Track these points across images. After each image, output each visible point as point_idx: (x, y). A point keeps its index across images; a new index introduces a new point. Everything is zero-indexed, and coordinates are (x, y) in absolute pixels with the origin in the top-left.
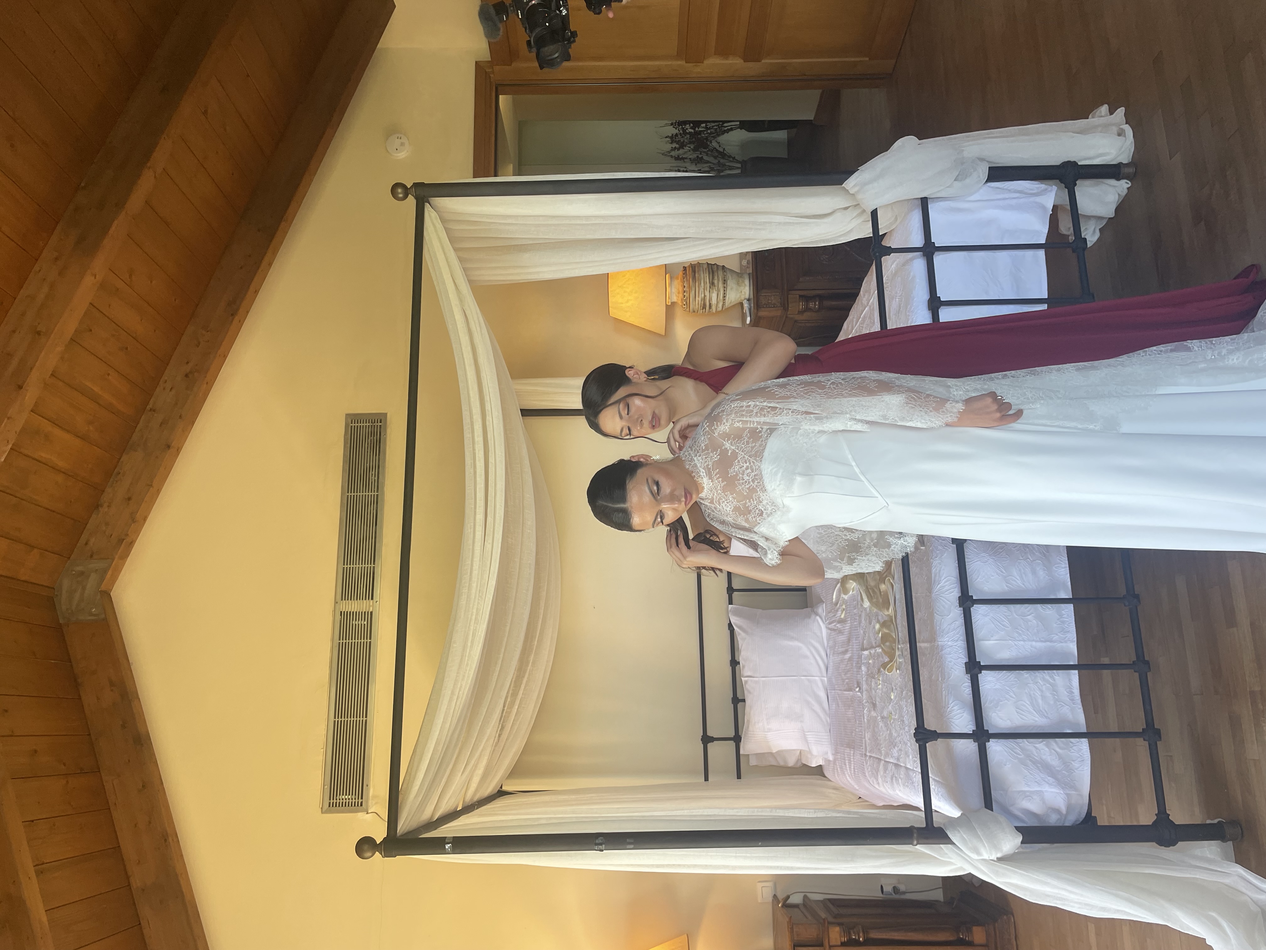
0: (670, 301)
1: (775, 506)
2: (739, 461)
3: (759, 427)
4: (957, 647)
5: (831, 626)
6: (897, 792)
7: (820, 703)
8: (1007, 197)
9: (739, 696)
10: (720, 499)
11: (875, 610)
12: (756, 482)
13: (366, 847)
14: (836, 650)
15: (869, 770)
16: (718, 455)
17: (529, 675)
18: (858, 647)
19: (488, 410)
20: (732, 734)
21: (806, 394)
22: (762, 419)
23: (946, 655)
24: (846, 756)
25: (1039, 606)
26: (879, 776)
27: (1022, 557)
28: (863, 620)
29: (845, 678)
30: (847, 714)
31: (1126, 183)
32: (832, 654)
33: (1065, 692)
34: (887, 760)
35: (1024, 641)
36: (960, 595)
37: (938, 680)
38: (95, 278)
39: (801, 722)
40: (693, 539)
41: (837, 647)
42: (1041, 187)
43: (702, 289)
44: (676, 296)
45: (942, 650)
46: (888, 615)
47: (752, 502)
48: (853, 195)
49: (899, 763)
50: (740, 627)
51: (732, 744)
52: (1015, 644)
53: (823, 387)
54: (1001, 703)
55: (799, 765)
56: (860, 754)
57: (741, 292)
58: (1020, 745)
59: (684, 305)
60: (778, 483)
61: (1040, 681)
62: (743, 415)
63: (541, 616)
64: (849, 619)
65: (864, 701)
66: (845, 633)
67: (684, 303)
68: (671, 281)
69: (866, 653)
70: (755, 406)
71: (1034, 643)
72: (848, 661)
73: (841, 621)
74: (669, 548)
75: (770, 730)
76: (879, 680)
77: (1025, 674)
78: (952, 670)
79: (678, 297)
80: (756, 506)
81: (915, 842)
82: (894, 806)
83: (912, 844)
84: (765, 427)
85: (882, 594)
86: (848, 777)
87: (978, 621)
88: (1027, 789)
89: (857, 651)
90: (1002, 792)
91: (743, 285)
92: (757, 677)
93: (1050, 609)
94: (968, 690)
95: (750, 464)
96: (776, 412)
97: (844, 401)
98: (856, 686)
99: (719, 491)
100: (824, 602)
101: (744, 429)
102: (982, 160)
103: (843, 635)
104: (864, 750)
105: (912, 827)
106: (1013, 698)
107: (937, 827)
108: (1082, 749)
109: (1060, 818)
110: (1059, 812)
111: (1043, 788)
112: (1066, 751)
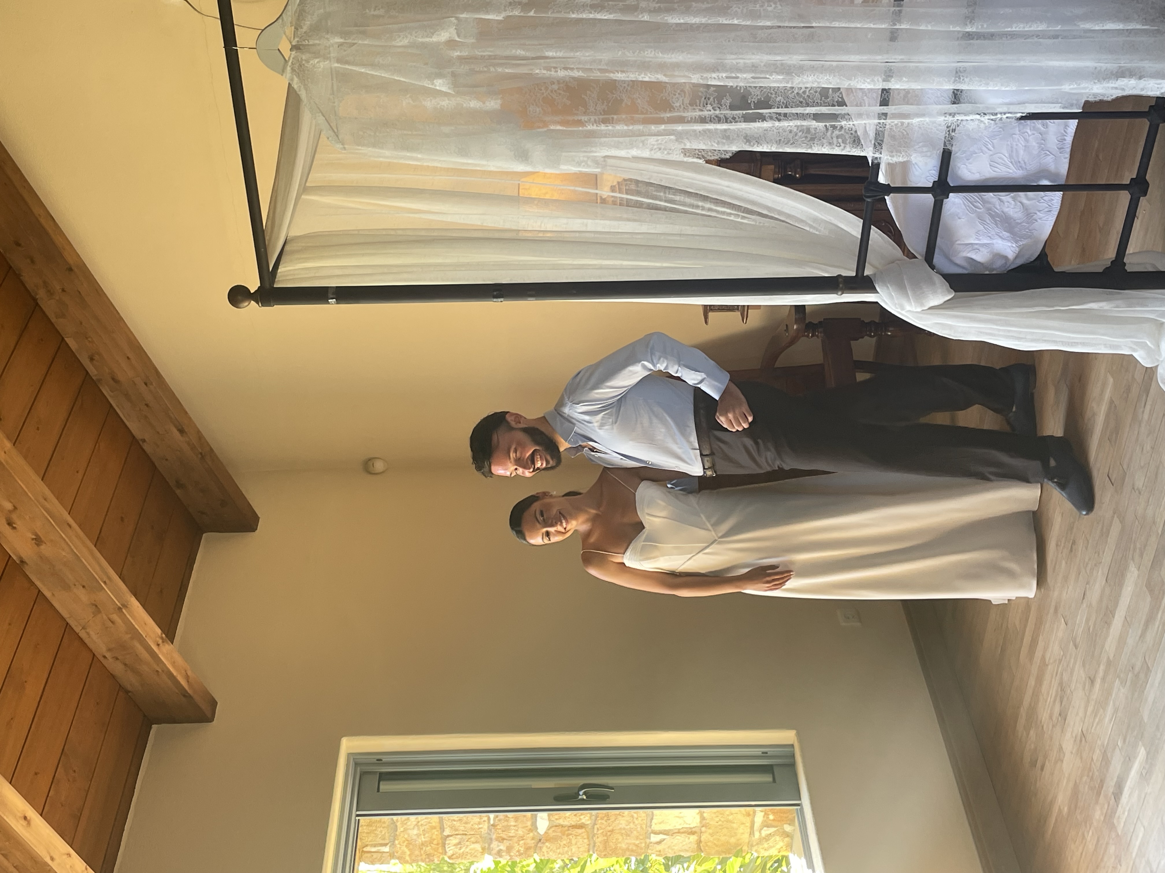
13: (239, 296)
33: (1056, 141)
54: (974, 155)
58: (984, 198)
81: (840, 293)
83: (837, 294)
88: (976, 242)
105: (840, 276)
106: (990, 150)
107: (867, 276)
108: (1053, 200)
109: (1006, 263)
110: (1006, 258)
111: (994, 241)
112: (1034, 201)
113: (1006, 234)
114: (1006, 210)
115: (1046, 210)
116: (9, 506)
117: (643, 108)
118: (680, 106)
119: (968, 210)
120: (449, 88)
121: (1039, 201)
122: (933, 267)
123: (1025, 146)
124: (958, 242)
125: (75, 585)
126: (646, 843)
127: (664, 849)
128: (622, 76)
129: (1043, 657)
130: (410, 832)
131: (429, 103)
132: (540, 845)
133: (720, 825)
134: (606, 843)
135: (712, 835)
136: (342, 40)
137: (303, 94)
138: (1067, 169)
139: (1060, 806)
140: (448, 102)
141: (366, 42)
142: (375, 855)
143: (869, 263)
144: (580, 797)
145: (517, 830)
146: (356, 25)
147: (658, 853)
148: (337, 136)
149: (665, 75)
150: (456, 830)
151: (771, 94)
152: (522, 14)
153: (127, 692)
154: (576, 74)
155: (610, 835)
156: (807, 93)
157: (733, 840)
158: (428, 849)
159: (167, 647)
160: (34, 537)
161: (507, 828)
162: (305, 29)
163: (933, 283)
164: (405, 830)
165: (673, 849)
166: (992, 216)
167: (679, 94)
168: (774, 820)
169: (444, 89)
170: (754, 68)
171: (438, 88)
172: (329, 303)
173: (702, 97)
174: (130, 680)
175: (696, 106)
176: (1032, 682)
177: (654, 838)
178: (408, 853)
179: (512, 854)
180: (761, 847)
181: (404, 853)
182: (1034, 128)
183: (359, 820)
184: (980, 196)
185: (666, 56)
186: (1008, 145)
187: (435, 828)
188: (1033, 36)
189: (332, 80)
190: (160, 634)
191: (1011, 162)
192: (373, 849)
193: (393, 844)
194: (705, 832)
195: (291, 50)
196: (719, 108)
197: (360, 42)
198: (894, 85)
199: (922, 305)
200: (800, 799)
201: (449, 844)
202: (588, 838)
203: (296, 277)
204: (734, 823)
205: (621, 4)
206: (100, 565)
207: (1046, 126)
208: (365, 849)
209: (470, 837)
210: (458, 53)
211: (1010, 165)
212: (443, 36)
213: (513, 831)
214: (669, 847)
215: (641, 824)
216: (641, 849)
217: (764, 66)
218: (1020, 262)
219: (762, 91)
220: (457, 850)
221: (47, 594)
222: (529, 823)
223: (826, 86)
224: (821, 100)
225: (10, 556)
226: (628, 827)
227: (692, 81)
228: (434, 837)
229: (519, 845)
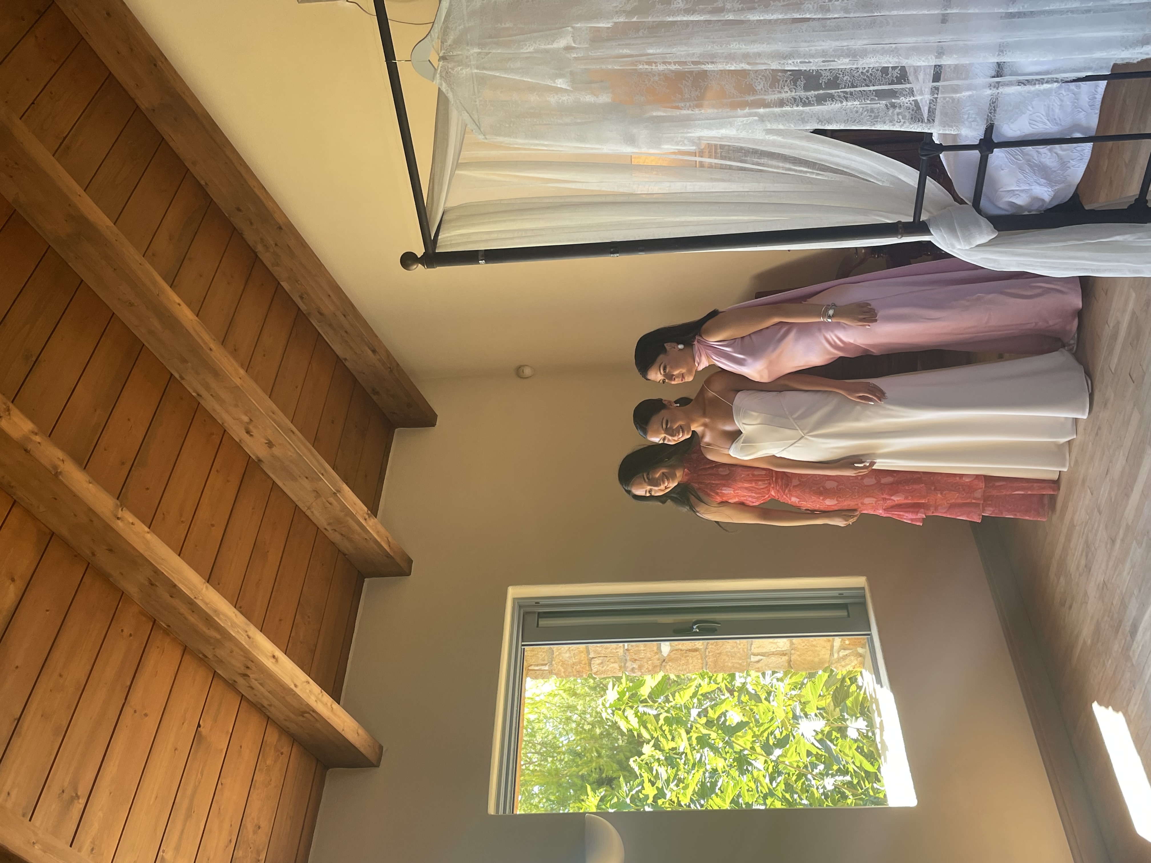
13: (409, 261)
33: (1088, 99)
58: (1024, 151)
83: (897, 237)
88: (1017, 188)
105: (899, 222)
106: (1030, 111)
107: (923, 221)
108: (1084, 150)
109: (1043, 205)
110: (1043, 200)
111: (1033, 187)
112: (1068, 152)
113: (1043, 181)
114: (1043, 160)
115: (1079, 158)
116: (245, 419)
117: (730, 93)
118: (762, 89)
119: (1010, 162)
120: (568, 86)
121: (1072, 152)
122: (979, 211)
123: (1060, 105)
124: (1001, 190)
125: (300, 477)
126: (747, 662)
127: (762, 667)
128: (712, 66)
129: (1072, 519)
130: (563, 655)
131: (553, 99)
132: (664, 664)
133: (806, 649)
134: (715, 662)
135: (799, 656)
136: (479, 51)
137: (450, 95)
138: (1097, 123)
139: (1084, 640)
140: (567, 97)
141: (499, 51)
142: (538, 672)
143: (924, 209)
144: (694, 630)
145: (646, 654)
146: (490, 37)
147: (757, 670)
148: (480, 129)
149: (749, 64)
150: (599, 653)
151: (840, 74)
152: (627, 20)
153: (345, 555)
154: (673, 67)
155: (719, 657)
156: (870, 72)
157: (816, 660)
158: (577, 667)
159: (373, 521)
160: (267, 442)
161: (638, 652)
162: (449, 42)
163: (980, 226)
164: (560, 654)
165: (769, 667)
166: (1030, 166)
167: (761, 79)
168: (849, 644)
169: (564, 86)
170: (824, 54)
171: (559, 86)
172: (479, 263)
173: (780, 80)
174: (345, 546)
175: (776, 88)
176: (1062, 539)
177: (754, 659)
178: (563, 670)
179: (643, 671)
180: (839, 664)
181: (559, 670)
182: (1069, 90)
183: (524, 648)
184: (1020, 149)
185: (748, 47)
186: (1045, 105)
187: (582, 652)
188: (1068, 12)
189: (473, 83)
190: (366, 511)
191: (1048, 120)
192: (536, 668)
193: (551, 664)
194: (794, 653)
195: (439, 60)
196: (795, 89)
197: (494, 51)
198: (946, 61)
199: (970, 244)
200: (870, 630)
201: (594, 664)
202: (702, 658)
203: (453, 242)
204: (817, 647)
205: (709, 7)
206: (318, 461)
207: (1079, 87)
208: (530, 668)
209: (609, 658)
210: (575, 55)
211: (1047, 122)
212: (562, 43)
213: (643, 654)
214: (765, 665)
215: (743, 648)
216: (744, 666)
217: (833, 51)
218: (1055, 203)
219: (831, 72)
220: (600, 668)
221: (280, 484)
222: (655, 648)
223: (886, 66)
224: (882, 77)
225: (250, 456)
226: (733, 650)
227: (772, 68)
228: (582, 659)
229: (648, 664)
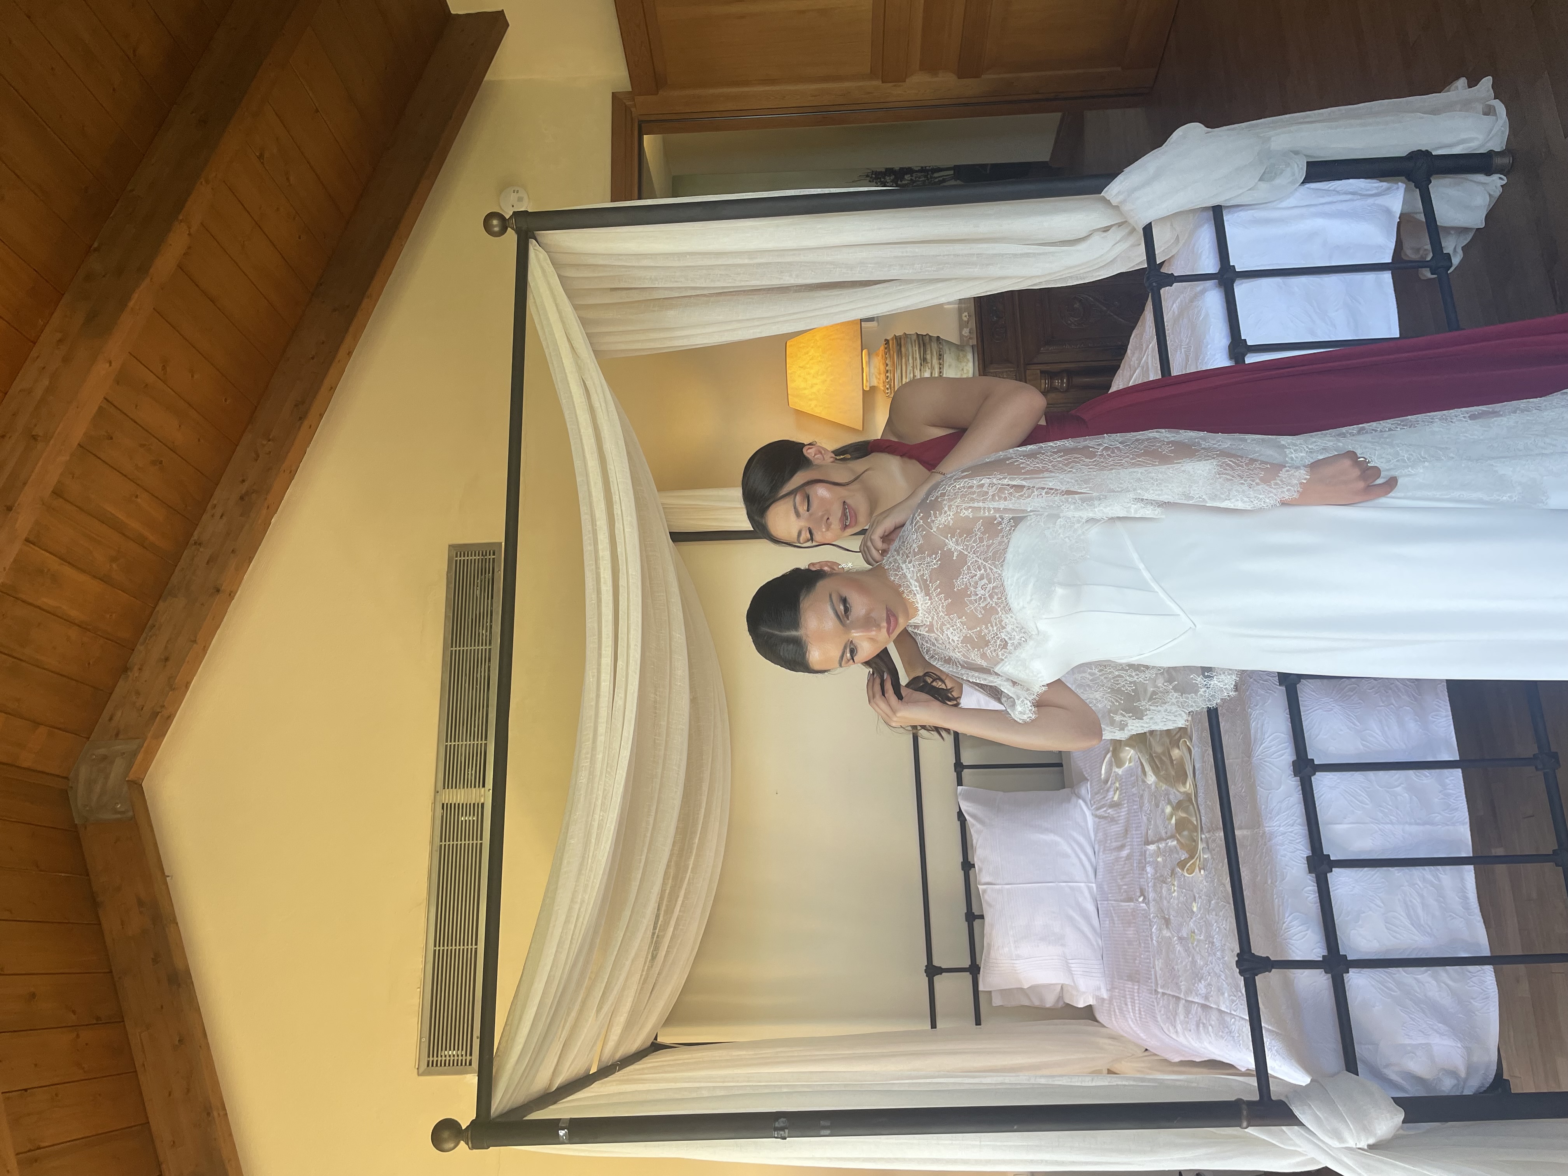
0: (868, 384)
1: (1024, 633)
2: (969, 568)
3: (997, 516)
4: (1293, 835)
5: (1101, 812)
6: (1206, 1044)
7: (1086, 917)
8: (1335, 200)
9: (976, 912)
10: (943, 624)
11: (1164, 787)
12: (996, 597)
13: (446, 1134)
14: (1108, 845)
15: (1162, 1012)
16: (939, 560)
17: (689, 884)
18: (1139, 840)
19: (617, 514)
20: (967, 963)
21: (1066, 465)
22: (1002, 505)
23: (1278, 847)
24: (1127, 993)
25: (1411, 773)
26: (1178, 1022)
27: (1383, 702)
28: (1146, 801)
29: (1121, 883)
30: (1126, 934)
31: (1500, 178)
32: (1102, 850)
33: (1457, 898)
34: (1190, 999)
35: (1392, 823)
36: (1295, 758)
37: (1266, 883)
38: (110, 366)
39: (1063, 945)
40: (907, 686)
41: (1109, 842)
42: (1382, 186)
43: (910, 368)
44: (876, 377)
45: (1270, 840)
46: (1184, 793)
47: (990, 628)
48: (1117, 207)
49: (1208, 1004)
50: (973, 816)
51: (967, 976)
52: (1380, 829)
53: (1092, 455)
54: (1363, 915)
55: (1061, 1004)
56: (1148, 990)
57: (963, 370)
58: (1394, 976)
59: (888, 389)
60: (1029, 598)
61: (1419, 882)
62: (973, 500)
63: (704, 805)
64: (1126, 802)
65: (1152, 916)
66: (1120, 822)
67: (887, 386)
68: (869, 358)
69: (1152, 847)
70: (992, 485)
71: (1407, 827)
72: (1125, 860)
73: (1115, 805)
74: (871, 698)
75: (1018, 957)
76: (1174, 885)
77: (1396, 872)
78: (1287, 867)
79: (879, 379)
80: (997, 635)
81: (1245, 1124)
82: (1195, 1062)
83: (1240, 1126)
84: (1007, 516)
85: (1175, 762)
86: (1130, 1022)
87: (1323, 796)
88: (1407, 1041)
89: (1138, 845)
90: (1370, 1047)
91: (965, 360)
92: (998, 884)
93: (1426, 776)
94: (1313, 896)
95: (986, 570)
96: (1022, 493)
97: (1124, 473)
98: (1138, 894)
99: (941, 614)
100: (1088, 780)
101: (976, 520)
102: (1296, 153)
103: (1117, 824)
104: (1153, 985)
108: (1484, 979)
109: (1457, 1084)
111: (1430, 1040)
112: (1458, 980)
113: (1443, 1028)
114: (1430, 995)
115: (1481, 995)
119: (1381, 995)
123: (1422, 903)
124: (1383, 1042)
138: (1487, 938)
166: (1415, 1002)
172: (559, 1140)
184: (1387, 973)
186: (1400, 901)
191: (1413, 925)
207: (1437, 876)
211: (1413, 929)
218: (1476, 1082)
